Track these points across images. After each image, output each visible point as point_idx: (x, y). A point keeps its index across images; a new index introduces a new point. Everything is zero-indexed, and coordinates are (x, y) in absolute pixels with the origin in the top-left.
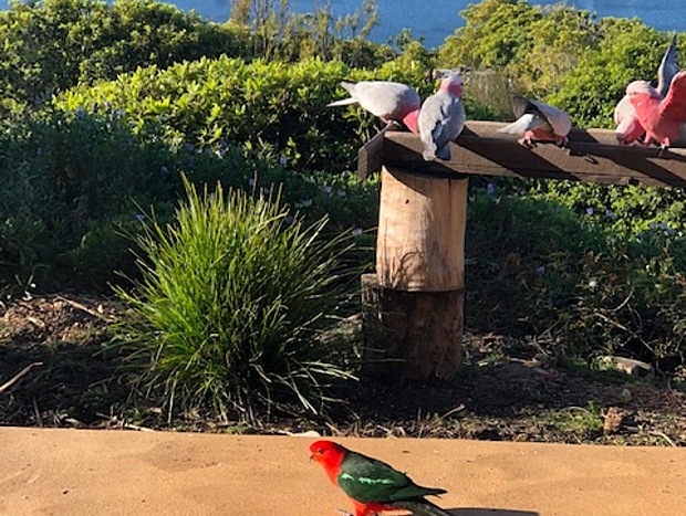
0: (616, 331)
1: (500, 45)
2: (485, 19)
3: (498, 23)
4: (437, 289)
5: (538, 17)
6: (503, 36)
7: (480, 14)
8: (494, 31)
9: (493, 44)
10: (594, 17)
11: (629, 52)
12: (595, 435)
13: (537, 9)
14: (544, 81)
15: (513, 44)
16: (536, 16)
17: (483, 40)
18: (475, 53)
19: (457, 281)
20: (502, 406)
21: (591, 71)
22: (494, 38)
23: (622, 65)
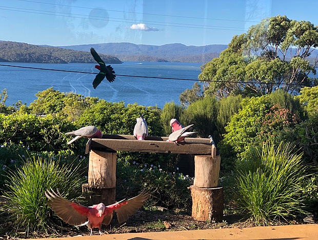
0: (154, 199)
1: (50, 106)
2: (44, 97)
3: (49, 98)
4: (109, 187)
5: (64, 96)
6: (51, 103)
7: (42, 95)
8: (48, 101)
9: (48, 106)
10: (83, 97)
11: (101, 109)
12: (164, 229)
13: (63, 93)
14: (69, 118)
15: (55, 106)
16: (63, 96)
17: (44, 104)
18: (41, 109)
19: (114, 185)
20: (132, 223)
21: (89, 115)
22: (48, 104)
23: (99, 113)
